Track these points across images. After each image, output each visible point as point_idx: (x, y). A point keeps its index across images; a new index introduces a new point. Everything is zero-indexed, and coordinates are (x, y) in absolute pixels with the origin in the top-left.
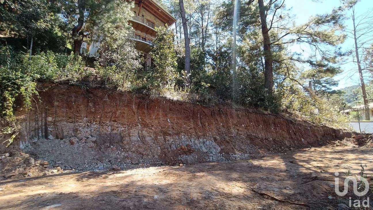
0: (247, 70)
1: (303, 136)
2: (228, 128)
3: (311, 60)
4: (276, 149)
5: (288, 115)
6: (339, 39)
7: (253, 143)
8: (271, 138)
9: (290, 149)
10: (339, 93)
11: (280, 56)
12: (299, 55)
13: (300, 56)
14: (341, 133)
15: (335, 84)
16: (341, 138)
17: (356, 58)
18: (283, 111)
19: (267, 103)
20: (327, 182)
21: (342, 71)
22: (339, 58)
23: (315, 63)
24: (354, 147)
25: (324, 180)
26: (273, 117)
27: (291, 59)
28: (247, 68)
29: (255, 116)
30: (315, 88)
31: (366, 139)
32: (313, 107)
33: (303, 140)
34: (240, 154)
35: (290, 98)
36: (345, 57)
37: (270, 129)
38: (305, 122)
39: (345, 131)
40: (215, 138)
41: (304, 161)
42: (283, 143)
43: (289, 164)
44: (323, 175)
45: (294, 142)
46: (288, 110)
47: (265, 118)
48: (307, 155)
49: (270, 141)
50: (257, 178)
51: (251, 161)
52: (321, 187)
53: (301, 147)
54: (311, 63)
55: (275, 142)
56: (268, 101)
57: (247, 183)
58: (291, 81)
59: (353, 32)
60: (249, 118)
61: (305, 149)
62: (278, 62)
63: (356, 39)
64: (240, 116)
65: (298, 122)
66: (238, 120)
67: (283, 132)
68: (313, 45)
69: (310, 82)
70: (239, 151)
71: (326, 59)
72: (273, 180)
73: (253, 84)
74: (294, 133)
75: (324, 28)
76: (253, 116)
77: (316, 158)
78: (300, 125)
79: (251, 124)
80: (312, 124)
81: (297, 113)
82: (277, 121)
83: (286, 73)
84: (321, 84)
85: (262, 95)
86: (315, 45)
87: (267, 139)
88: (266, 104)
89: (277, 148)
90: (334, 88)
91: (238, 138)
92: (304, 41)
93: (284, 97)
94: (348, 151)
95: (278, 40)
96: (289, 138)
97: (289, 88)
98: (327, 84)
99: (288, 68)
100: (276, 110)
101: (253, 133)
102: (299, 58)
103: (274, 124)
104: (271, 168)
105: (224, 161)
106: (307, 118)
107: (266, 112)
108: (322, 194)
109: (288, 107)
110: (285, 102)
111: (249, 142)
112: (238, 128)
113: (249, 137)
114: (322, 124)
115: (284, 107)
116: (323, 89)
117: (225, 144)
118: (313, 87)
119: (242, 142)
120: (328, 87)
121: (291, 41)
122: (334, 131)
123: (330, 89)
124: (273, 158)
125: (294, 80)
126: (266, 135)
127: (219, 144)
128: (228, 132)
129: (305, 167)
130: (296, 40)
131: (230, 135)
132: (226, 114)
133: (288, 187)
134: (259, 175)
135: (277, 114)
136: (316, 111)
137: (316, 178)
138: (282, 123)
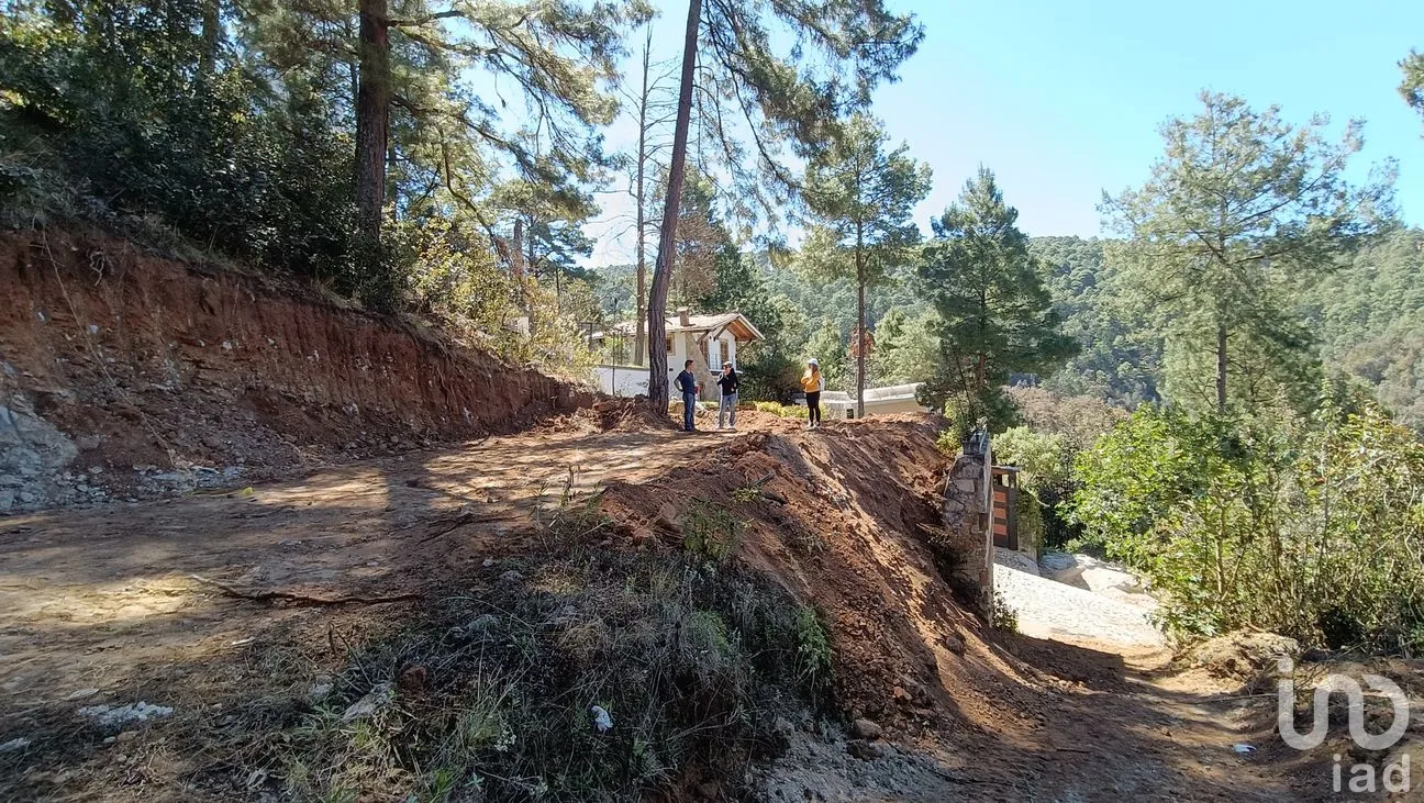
0: (276, 98)
1: (467, 398)
2: (140, 353)
3: (523, 145)
4: (369, 445)
5: (428, 323)
6: (600, 108)
7: (271, 424)
8: (355, 406)
9: (422, 445)
10: (591, 277)
11: (423, 90)
12: (487, 111)
13: (489, 118)
14: (572, 395)
15: (585, 249)
16: (569, 411)
17: (635, 184)
18: (413, 308)
19: (352, 265)
20: (492, 524)
21: (597, 212)
22: (593, 169)
23: (534, 161)
24: (594, 432)
25: (487, 521)
26: (368, 326)
27: (461, 117)
28: (276, 86)
29: (290, 309)
30: (531, 248)
31: (619, 411)
32: (515, 310)
33: (467, 413)
34: (197, 468)
35: (446, 263)
36: (610, 173)
37: (352, 370)
38: (481, 353)
39: (581, 389)
40: (42, 395)
41: (452, 478)
42: (401, 423)
43: (404, 489)
44: (491, 509)
45: (437, 419)
46: (434, 308)
47: (337, 325)
48: (469, 459)
49: (349, 417)
50: (260, 550)
51: (248, 493)
52: (473, 539)
53: (456, 436)
54: (521, 156)
55: (368, 419)
56: (359, 259)
57: (208, 574)
58: (455, 203)
59: (641, 106)
60: (261, 318)
61: (467, 443)
62: (415, 113)
63: (643, 129)
64: (213, 300)
65: (459, 352)
66: (202, 317)
67: (404, 384)
68: (536, 96)
69: (518, 223)
70: (189, 456)
71: (562, 159)
72: (325, 547)
73: (291, 169)
74: (442, 389)
75: (567, 51)
76: (281, 310)
77: (489, 466)
78: (466, 363)
79: (271, 342)
80: (501, 362)
81: (462, 319)
82: (385, 340)
83: (439, 165)
84: (549, 239)
85: (333, 229)
86: (539, 100)
87: (338, 409)
88: (347, 267)
89: (372, 441)
90: (581, 261)
91: (193, 400)
92: (509, 70)
93: (425, 256)
94: (574, 444)
95: (421, 22)
96: (422, 407)
97: (445, 226)
98: (567, 243)
99: (445, 147)
100: (385, 302)
101: (277, 380)
102: (486, 123)
103: (374, 350)
104: (330, 508)
105: (97, 507)
106: (486, 340)
107: (342, 302)
108: (471, 557)
109: (433, 296)
110: (424, 276)
111: (251, 417)
112: (196, 354)
113: (259, 400)
114: (529, 366)
115: (421, 293)
116: (553, 256)
117: (107, 427)
118: (525, 247)
119: (217, 419)
120: (567, 254)
121: (469, 48)
122: (556, 387)
123: (572, 262)
124: (350, 477)
125: (466, 201)
126: (336, 392)
127: (72, 425)
128: (138, 369)
129: (449, 495)
130: (483, 53)
131: (145, 385)
132: (130, 280)
133: (373, 560)
134: (277, 537)
135: (387, 313)
136: (524, 322)
137: (468, 519)
138: (404, 348)
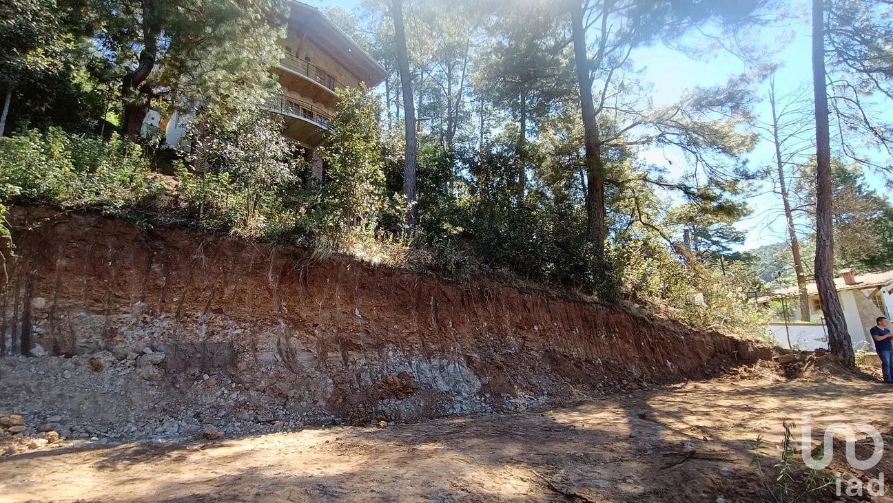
0: (548, 199)
1: (669, 354)
2: (502, 334)
3: (686, 183)
4: (610, 385)
5: (637, 306)
6: (743, 142)
7: (557, 371)
8: (599, 359)
9: (642, 386)
10: (748, 258)
11: (621, 172)
12: (660, 171)
13: (662, 174)
14: (751, 349)
15: (738, 239)
16: (750, 362)
17: (778, 185)
18: (627, 296)
19: (591, 277)
20: (715, 463)
21: (750, 212)
22: (743, 184)
23: (696, 191)
24: (778, 380)
25: (709, 460)
26: (603, 311)
27: (645, 179)
28: (549, 194)
29: (563, 306)
30: (696, 246)
31: (801, 363)
32: (692, 290)
33: (669, 364)
34: (526, 396)
35: (642, 266)
36: (757, 182)
37: (596, 338)
38: (675, 322)
39: (759, 345)
40: (469, 357)
41: (669, 414)
42: (627, 370)
43: (637, 420)
44: (709, 447)
45: (649, 367)
46: (638, 294)
47: (586, 312)
48: (678, 399)
49: (596, 367)
50: (563, 456)
51: (551, 415)
52: (702, 475)
53: (664, 381)
54: (687, 191)
55: (607, 369)
56: (595, 272)
57: (538, 469)
58: (645, 229)
59: (773, 130)
60: (550, 312)
61: (673, 386)
62: (618, 184)
63: (778, 145)
64: (529, 305)
65: (659, 323)
66: (525, 314)
67: (626, 345)
68: (691, 151)
69: (686, 232)
70: (523, 389)
71: (718, 184)
72: (598, 460)
73: (560, 231)
74: (651, 348)
75: (713, 117)
76: (559, 306)
77: (695, 407)
78: (664, 329)
79: (555, 324)
80: (689, 327)
81: (658, 300)
82: (613, 318)
83: (633, 210)
84: (708, 237)
85: (580, 259)
86: (694, 153)
87: (590, 362)
88: (589, 279)
89: (612, 383)
90: (736, 248)
91: (523, 358)
92: (671, 142)
93: (629, 264)
94: (762, 391)
95: (617, 136)
96: (639, 360)
97: (640, 244)
98: (723, 237)
99: (637, 199)
100: (611, 294)
101: (559, 346)
102: (661, 178)
103: (607, 325)
104: (595, 430)
105: (488, 415)
106: (678, 313)
107: (588, 298)
108: (704, 492)
109: (637, 288)
110: (630, 276)
111: (548, 367)
112: (524, 333)
113: (550, 356)
114: (711, 329)
115: (630, 286)
116: (714, 248)
117: (492, 373)
118: (692, 246)
119: (533, 368)
120: (724, 245)
121: (645, 140)
122: (735, 343)
123: (729, 250)
124: (602, 407)
125: (652, 226)
126: (589, 351)
127: (479, 372)
128: (501, 343)
129: (671, 429)
130: (654, 139)
131: (504, 351)
132: (498, 299)
133: (630, 477)
134: (570, 448)
135: (613, 302)
136: (699, 298)
137: (692, 455)
138: (624, 323)
